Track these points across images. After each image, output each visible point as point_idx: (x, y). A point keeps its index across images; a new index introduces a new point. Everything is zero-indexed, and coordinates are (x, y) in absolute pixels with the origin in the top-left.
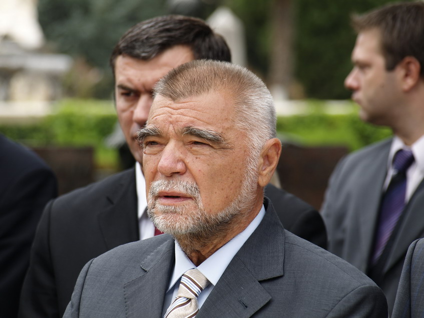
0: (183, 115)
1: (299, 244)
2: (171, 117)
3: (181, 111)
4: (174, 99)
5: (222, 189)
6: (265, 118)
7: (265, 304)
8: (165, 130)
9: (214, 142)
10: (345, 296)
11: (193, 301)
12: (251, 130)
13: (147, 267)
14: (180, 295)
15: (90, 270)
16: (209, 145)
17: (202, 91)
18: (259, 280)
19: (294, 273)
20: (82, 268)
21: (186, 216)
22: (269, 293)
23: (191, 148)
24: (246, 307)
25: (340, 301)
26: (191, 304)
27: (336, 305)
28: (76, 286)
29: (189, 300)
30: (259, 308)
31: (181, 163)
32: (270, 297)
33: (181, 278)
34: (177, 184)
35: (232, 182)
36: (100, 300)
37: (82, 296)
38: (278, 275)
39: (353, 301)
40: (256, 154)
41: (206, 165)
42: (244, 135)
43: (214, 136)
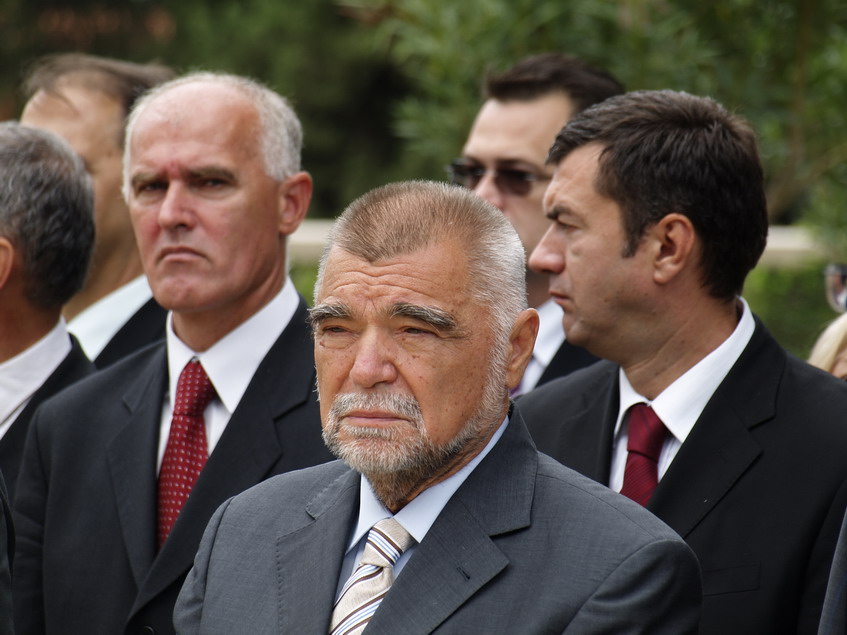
0: (389, 284)
1: (558, 476)
2: (368, 289)
3: (385, 278)
4: (370, 260)
5: (456, 404)
6: (514, 279)
7: (498, 572)
8: (360, 309)
9: (442, 328)
10: (626, 558)
11: (386, 570)
12: (496, 302)
13: (316, 512)
14: (365, 561)
15: (226, 516)
16: (432, 333)
17: (416, 245)
18: (492, 534)
19: (547, 522)
20: (214, 511)
21: (397, 443)
22: (506, 555)
23: (404, 339)
24: (469, 578)
25: (618, 565)
26: (383, 575)
27: (612, 571)
28: (202, 542)
29: (380, 569)
30: (489, 578)
31: (388, 366)
32: (507, 562)
33: (368, 533)
34: (384, 398)
35: (470, 391)
36: (239, 564)
37: (212, 557)
38: (522, 525)
39: (640, 566)
40: (503, 339)
41: (430, 367)
42: (484, 312)
43: (443, 319)
